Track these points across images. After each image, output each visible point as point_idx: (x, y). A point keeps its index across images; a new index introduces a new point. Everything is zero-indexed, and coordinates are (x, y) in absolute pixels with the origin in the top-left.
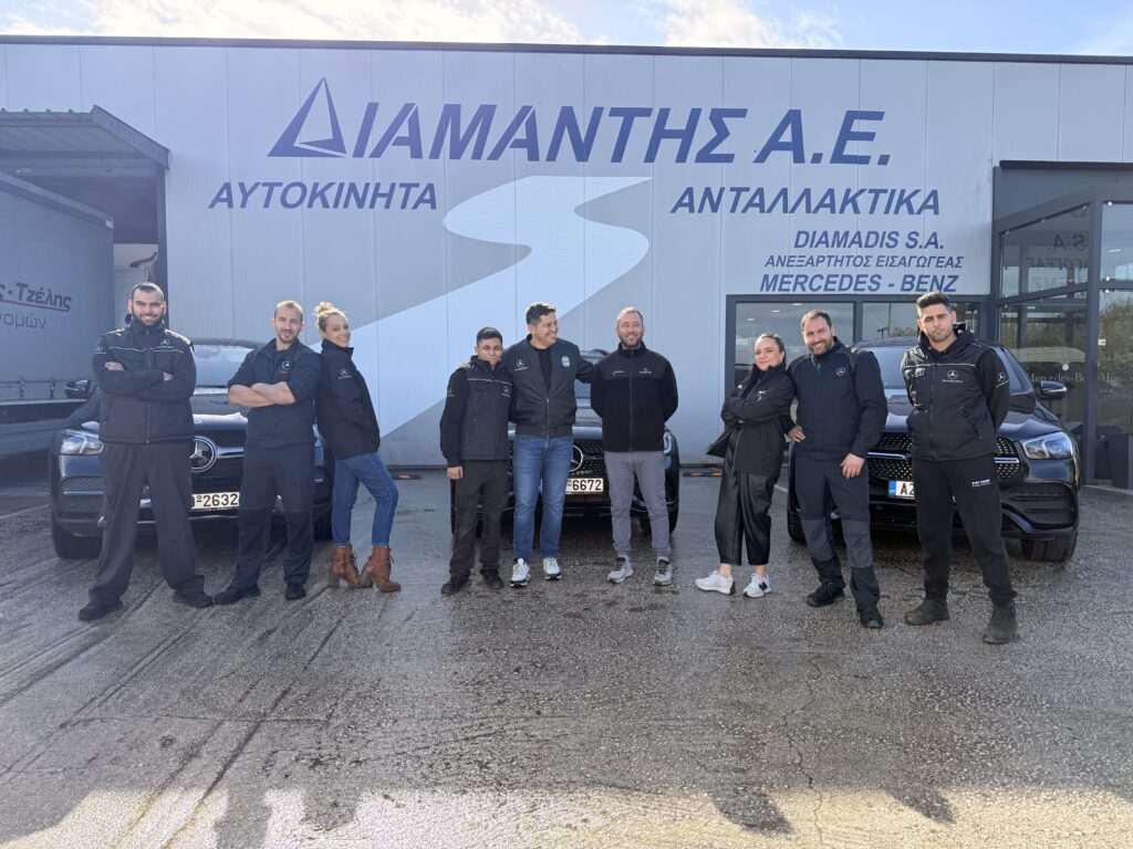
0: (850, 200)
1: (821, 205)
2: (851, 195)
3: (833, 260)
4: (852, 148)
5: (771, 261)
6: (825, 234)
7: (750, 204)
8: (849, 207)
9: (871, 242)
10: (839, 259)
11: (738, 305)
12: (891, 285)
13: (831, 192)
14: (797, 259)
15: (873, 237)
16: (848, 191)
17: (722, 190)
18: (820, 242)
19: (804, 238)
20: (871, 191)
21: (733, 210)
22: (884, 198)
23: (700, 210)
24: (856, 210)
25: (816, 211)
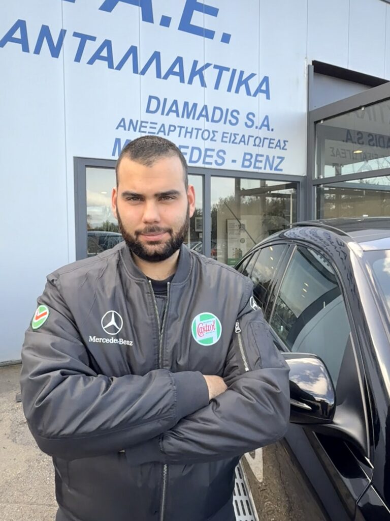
0: (197, 72)
1: (171, 72)
2: (198, 67)
3: (183, 130)
4: (198, 19)
5: (122, 124)
6: (175, 102)
7: (97, 56)
8: (197, 79)
9: (217, 118)
10: (189, 130)
11: (89, 170)
12: (234, 161)
13: (179, 60)
14: (149, 125)
15: (218, 112)
16: (195, 63)
17: (63, 33)
18: (170, 110)
19: (155, 104)
20: (216, 67)
21: (78, 59)
22: (226, 76)
23: (37, 51)
24: (203, 84)
25: (166, 77)
